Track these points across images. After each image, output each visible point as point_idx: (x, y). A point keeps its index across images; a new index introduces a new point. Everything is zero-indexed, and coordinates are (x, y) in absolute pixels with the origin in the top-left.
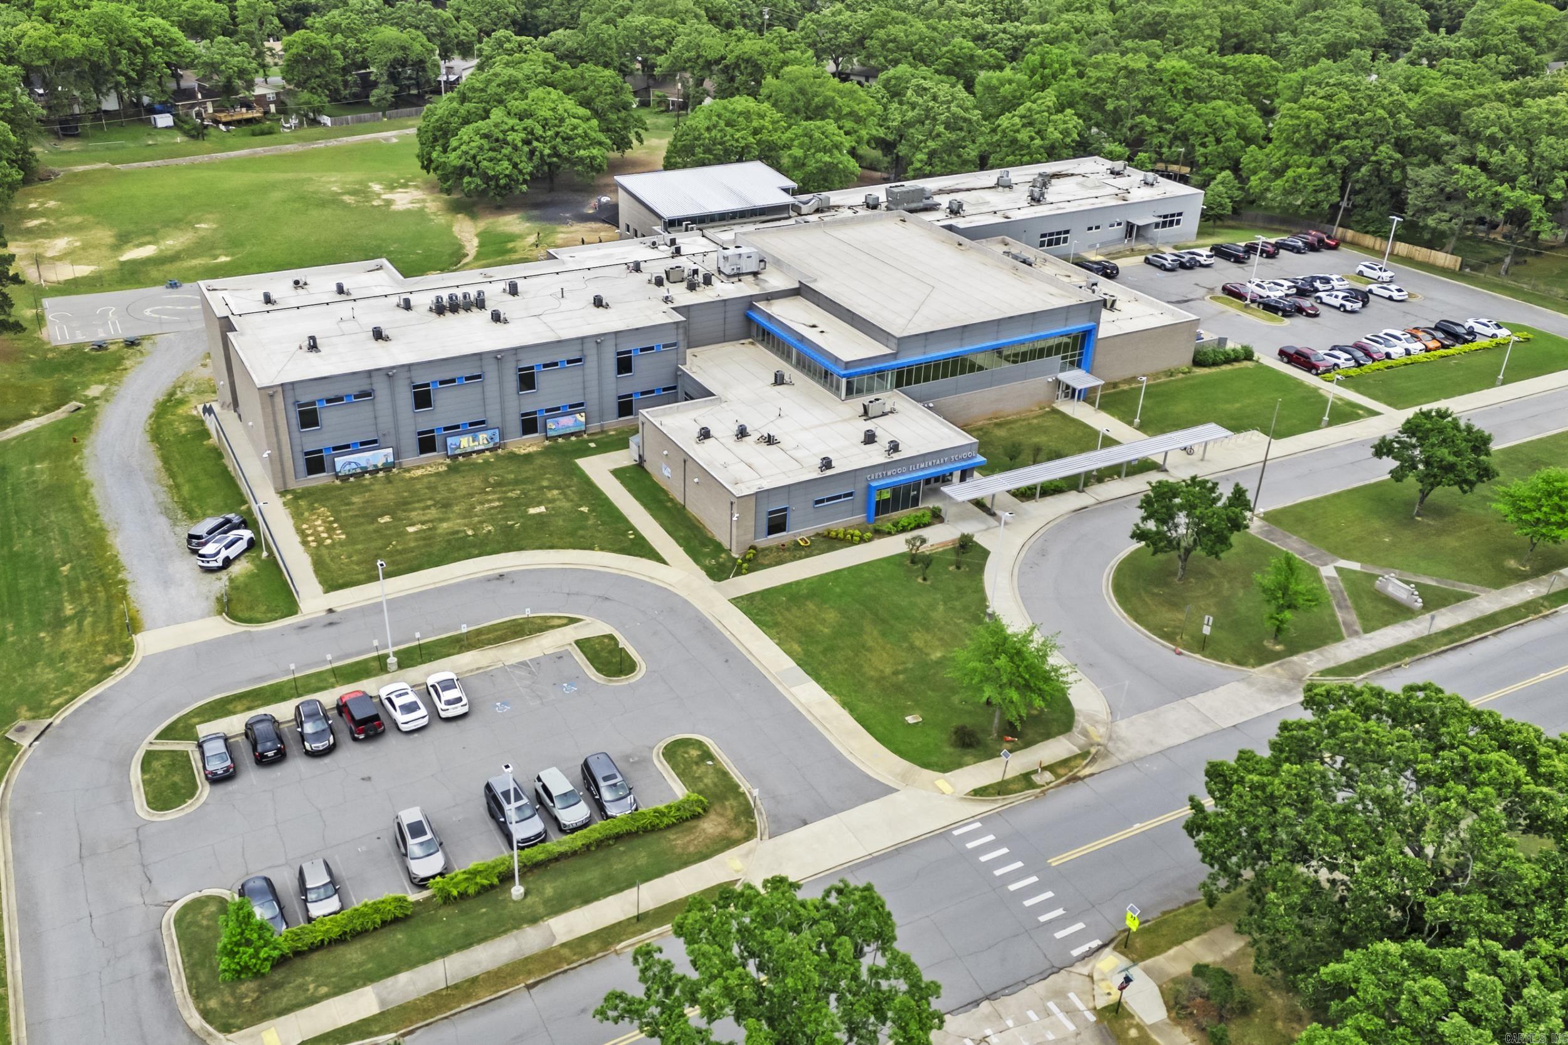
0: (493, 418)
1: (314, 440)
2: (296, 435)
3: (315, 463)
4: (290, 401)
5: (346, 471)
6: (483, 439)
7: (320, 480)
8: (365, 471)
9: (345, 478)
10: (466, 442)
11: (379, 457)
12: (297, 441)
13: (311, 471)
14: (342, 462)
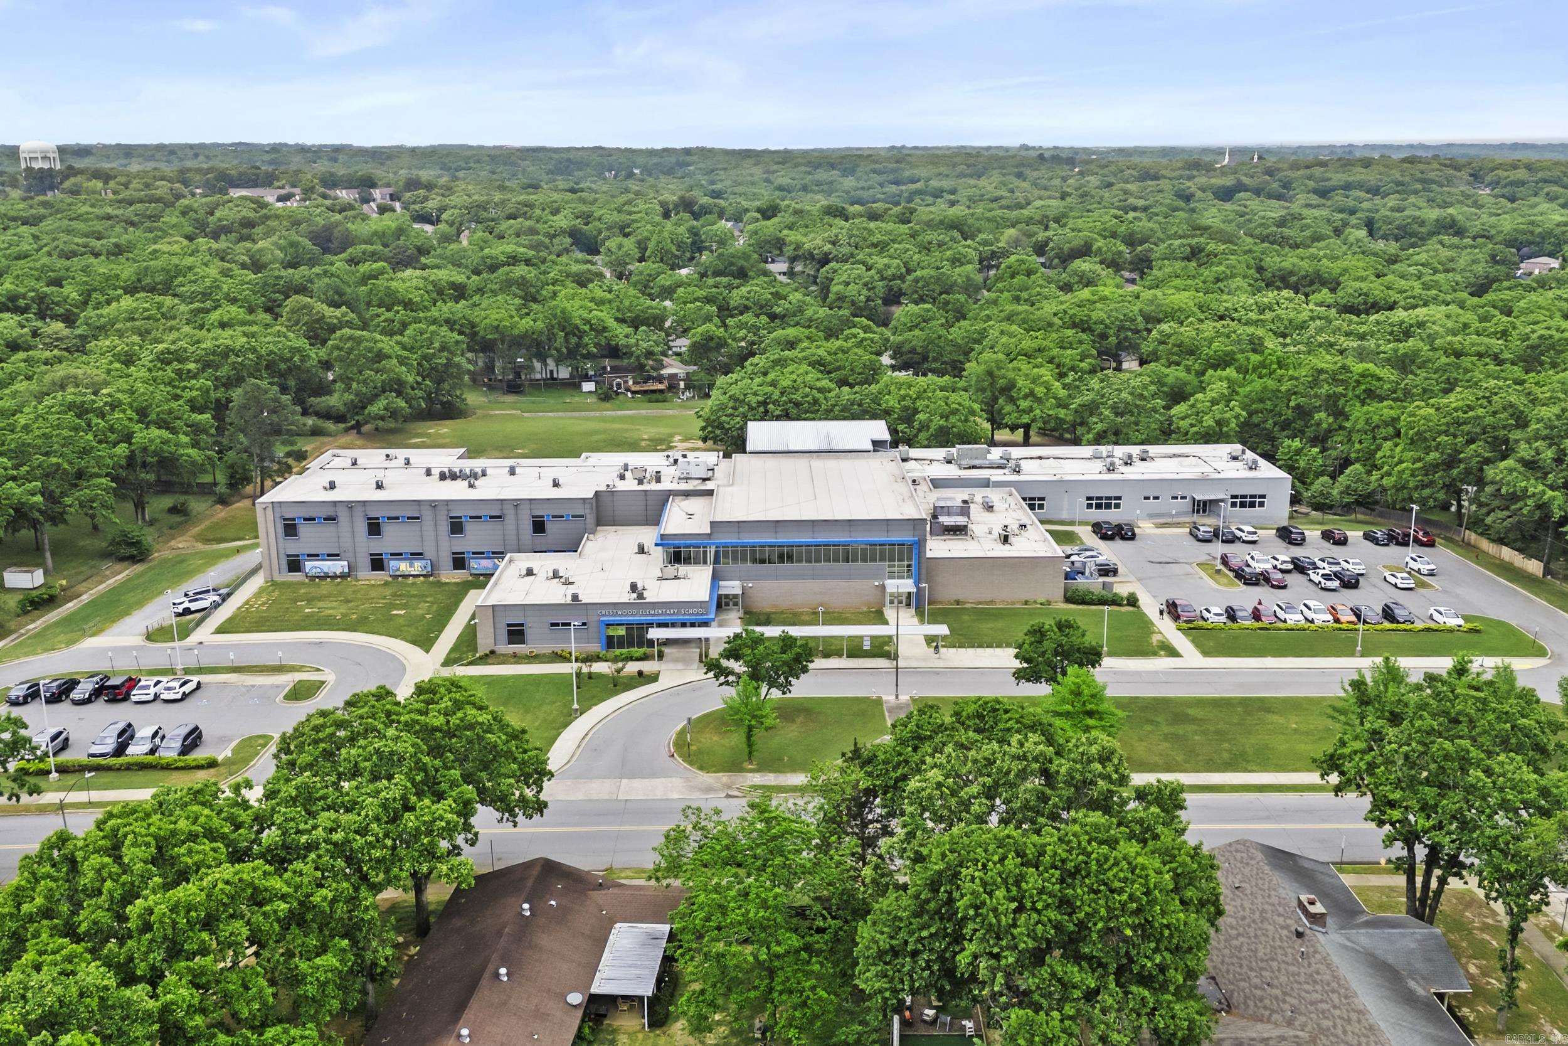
0: (430, 552)
1: (294, 547)
2: (281, 540)
3: (294, 565)
4: (278, 515)
5: (313, 573)
6: (417, 567)
7: (296, 577)
8: (326, 576)
9: (313, 578)
10: (404, 567)
11: (338, 567)
12: (281, 545)
13: (290, 570)
14: (309, 565)
